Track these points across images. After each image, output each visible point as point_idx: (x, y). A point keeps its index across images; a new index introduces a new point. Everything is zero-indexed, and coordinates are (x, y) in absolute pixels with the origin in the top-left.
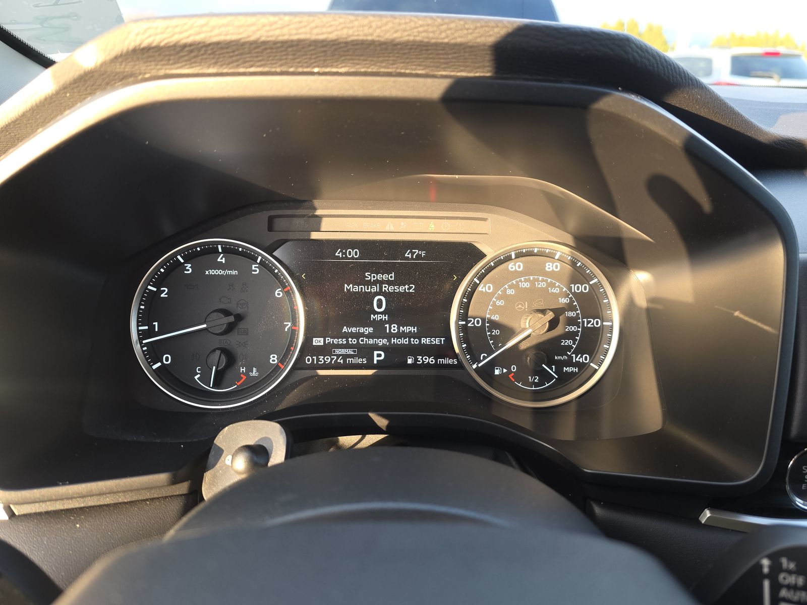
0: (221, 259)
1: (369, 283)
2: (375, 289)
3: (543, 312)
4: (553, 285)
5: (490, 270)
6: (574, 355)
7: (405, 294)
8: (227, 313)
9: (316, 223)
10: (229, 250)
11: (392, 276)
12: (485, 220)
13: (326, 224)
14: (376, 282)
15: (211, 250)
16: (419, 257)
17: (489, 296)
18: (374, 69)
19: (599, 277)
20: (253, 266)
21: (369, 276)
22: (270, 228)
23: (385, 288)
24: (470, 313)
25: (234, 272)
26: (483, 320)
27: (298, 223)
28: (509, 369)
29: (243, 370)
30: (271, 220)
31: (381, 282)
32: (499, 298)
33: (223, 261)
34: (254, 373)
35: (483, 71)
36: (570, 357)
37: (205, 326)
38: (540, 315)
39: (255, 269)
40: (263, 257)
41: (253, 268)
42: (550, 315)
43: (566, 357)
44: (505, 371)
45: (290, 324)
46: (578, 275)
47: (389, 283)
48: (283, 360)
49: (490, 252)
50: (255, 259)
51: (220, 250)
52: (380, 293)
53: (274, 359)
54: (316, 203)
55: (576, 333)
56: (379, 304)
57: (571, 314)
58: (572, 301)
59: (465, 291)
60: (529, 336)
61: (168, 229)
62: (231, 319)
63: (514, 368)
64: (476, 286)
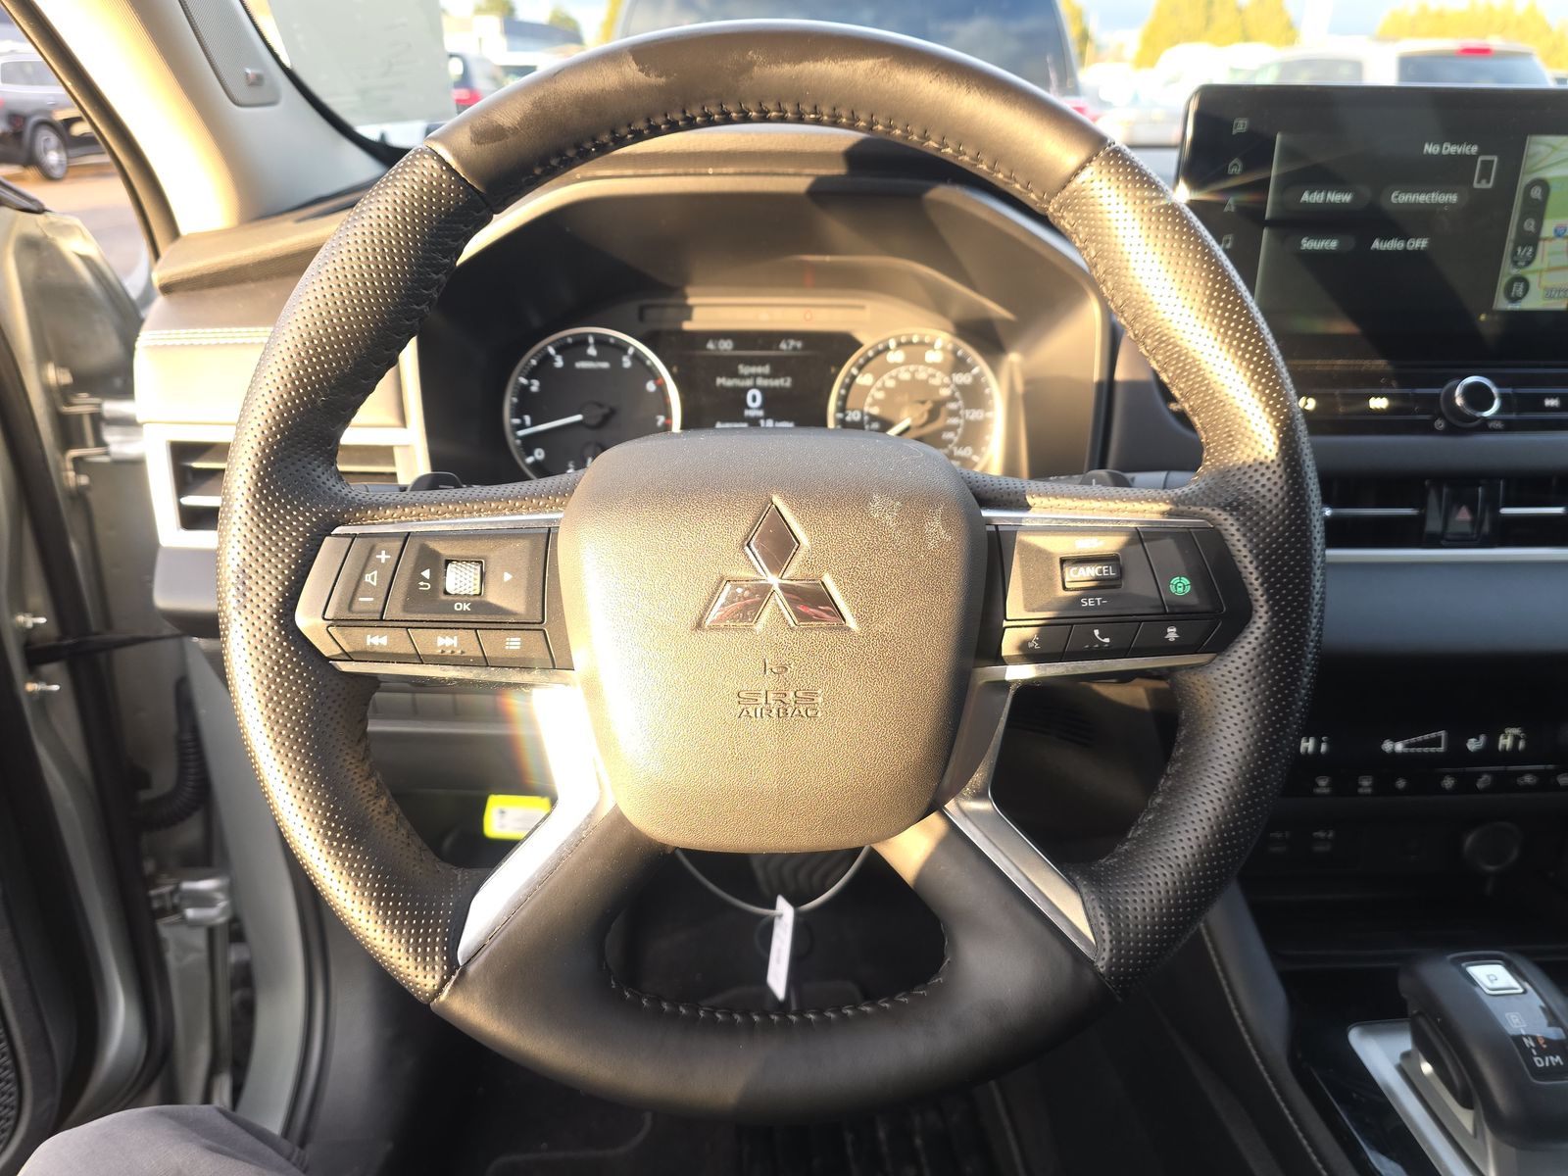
0: (593, 351)
1: (743, 377)
2: (749, 383)
3: (923, 402)
4: (933, 376)
5: (868, 360)
7: (781, 389)
8: (600, 405)
9: (687, 312)
10: (600, 341)
11: (766, 369)
12: (862, 307)
13: (697, 313)
14: (750, 376)
15: (581, 342)
16: (795, 348)
17: (867, 389)
18: (753, 169)
19: (980, 365)
20: (625, 358)
21: (743, 369)
22: (641, 318)
23: (760, 382)
24: (849, 406)
25: (603, 365)
26: (862, 413)
27: (671, 312)
30: (642, 311)
31: (755, 376)
32: (879, 389)
33: (595, 352)
35: (839, 170)
36: (952, 452)
37: (581, 417)
38: (920, 406)
39: (627, 360)
40: (635, 348)
41: (625, 360)
42: (929, 405)
45: (664, 418)
46: (960, 364)
47: (764, 376)
49: (868, 340)
50: (627, 351)
51: (591, 341)
52: (755, 386)
54: (689, 290)
55: (958, 426)
56: (754, 400)
57: (952, 406)
58: (953, 393)
59: (843, 382)
60: (907, 430)
61: (536, 321)
62: (606, 410)
64: (853, 378)
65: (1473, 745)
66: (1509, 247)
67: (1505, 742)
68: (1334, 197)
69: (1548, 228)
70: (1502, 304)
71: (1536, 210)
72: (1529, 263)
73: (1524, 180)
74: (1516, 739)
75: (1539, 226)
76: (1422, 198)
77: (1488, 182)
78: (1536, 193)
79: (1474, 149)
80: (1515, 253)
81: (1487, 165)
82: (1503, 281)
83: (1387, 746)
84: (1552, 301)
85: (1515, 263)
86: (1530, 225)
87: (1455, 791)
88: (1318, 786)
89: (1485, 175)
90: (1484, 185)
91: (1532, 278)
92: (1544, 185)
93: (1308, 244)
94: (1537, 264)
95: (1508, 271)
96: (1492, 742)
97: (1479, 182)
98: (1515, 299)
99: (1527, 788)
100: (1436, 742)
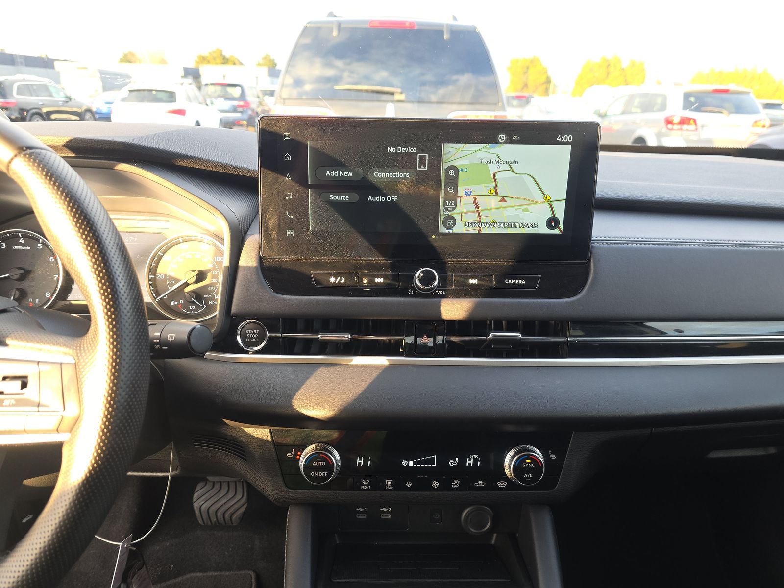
0: (22, 241)
3: (194, 271)
4: (204, 257)
5: (168, 248)
6: (215, 295)
8: (20, 269)
10: (25, 236)
15: (15, 236)
16: (132, 241)
17: (168, 262)
20: (39, 245)
24: (158, 272)
25: (28, 248)
26: (165, 275)
28: (179, 302)
29: (31, 300)
32: (174, 264)
33: (23, 241)
34: (37, 302)
37: (8, 275)
38: (192, 273)
39: (40, 247)
40: (43, 240)
41: (39, 246)
42: (197, 273)
43: (210, 296)
44: (176, 303)
45: (57, 276)
46: (219, 252)
48: (52, 296)
50: (39, 241)
51: (20, 236)
53: (48, 295)
55: (217, 283)
57: (214, 273)
58: (214, 266)
59: (153, 259)
62: (23, 272)
63: (182, 302)
64: (161, 257)
65: (452, 463)
66: (442, 201)
67: (470, 462)
68: (343, 174)
69: (461, 191)
70: (442, 229)
71: (453, 181)
72: (454, 209)
73: (444, 166)
74: (475, 460)
75: (456, 190)
76: (391, 175)
77: (425, 167)
78: (452, 173)
79: (415, 150)
80: (445, 204)
81: (423, 159)
82: (441, 219)
83: (405, 463)
84: (468, 229)
85: (446, 209)
86: (451, 189)
87: (439, 489)
88: (363, 485)
89: (422, 163)
90: (422, 169)
91: (457, 217)
92: (455, 168)
93: (333, 198)
94: (458, 210)
95: (443, 213)
96: (462, 462)
97: (420, 167)
98: (449, 228)
99: (480, 488)
100: (431, 461)
